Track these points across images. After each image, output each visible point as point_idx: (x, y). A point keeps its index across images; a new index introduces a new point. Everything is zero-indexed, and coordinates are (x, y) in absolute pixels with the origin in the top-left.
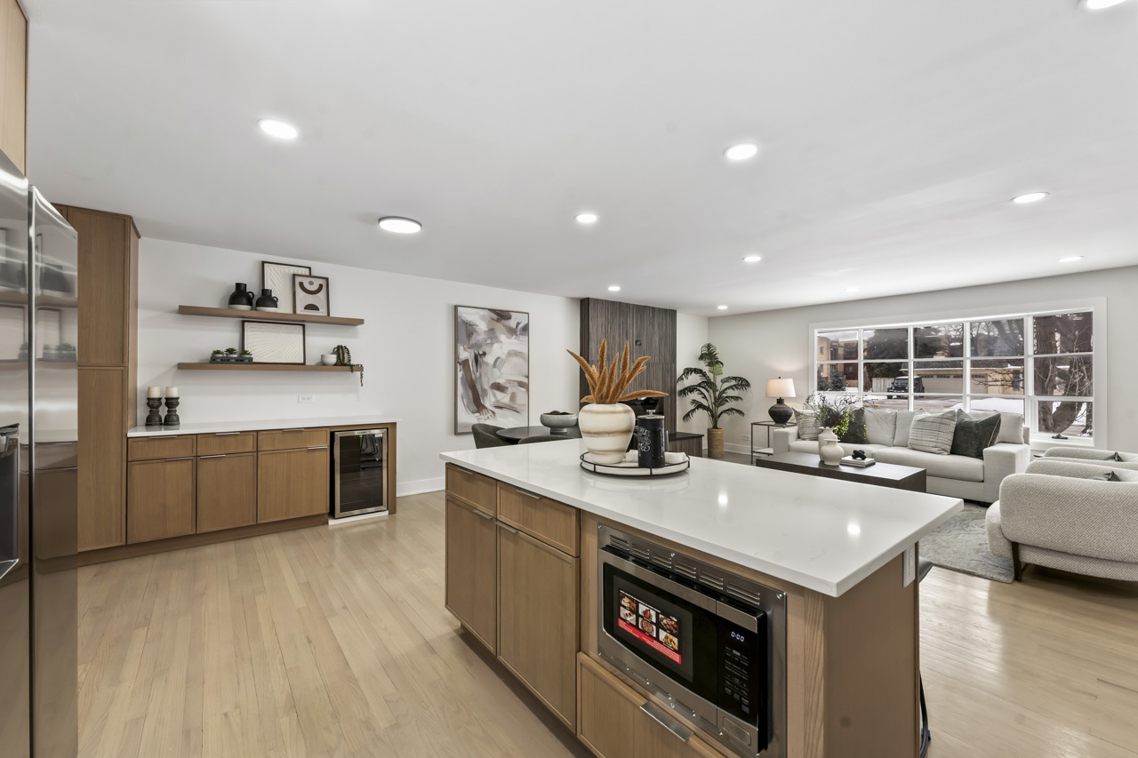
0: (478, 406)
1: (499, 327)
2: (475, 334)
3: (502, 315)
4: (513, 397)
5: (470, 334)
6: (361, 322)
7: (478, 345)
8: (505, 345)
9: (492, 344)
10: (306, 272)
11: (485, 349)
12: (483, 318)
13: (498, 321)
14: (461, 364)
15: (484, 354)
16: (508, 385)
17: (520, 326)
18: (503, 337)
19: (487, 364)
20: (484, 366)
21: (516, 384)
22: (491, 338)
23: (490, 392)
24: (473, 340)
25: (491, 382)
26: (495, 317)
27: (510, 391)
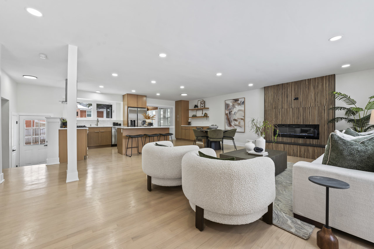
0: (230, 125)
1: (235, 104)
2: (229, 107)
3: (236, 100)
4: (239, 123)
5: (228, 107)
6: (209, 108)
7: (230, 109)
8: (238, 108)
9: (233, 108)
10: (202, 101)
11: (232, 110)
12: (231, 102)
13: (235, 102)
14: (227, 114)
15: (232, 111)
16: (238, 119)
17: (242, 102)
18: (236, 106)
19: (232, 114)
20: (231, 115)
21: (240, 119)
22: (233, 107)
23: (233, 121)
24: (229, 108)
25: (233, 119)
26: (234, 101)
27: (238, 121)
